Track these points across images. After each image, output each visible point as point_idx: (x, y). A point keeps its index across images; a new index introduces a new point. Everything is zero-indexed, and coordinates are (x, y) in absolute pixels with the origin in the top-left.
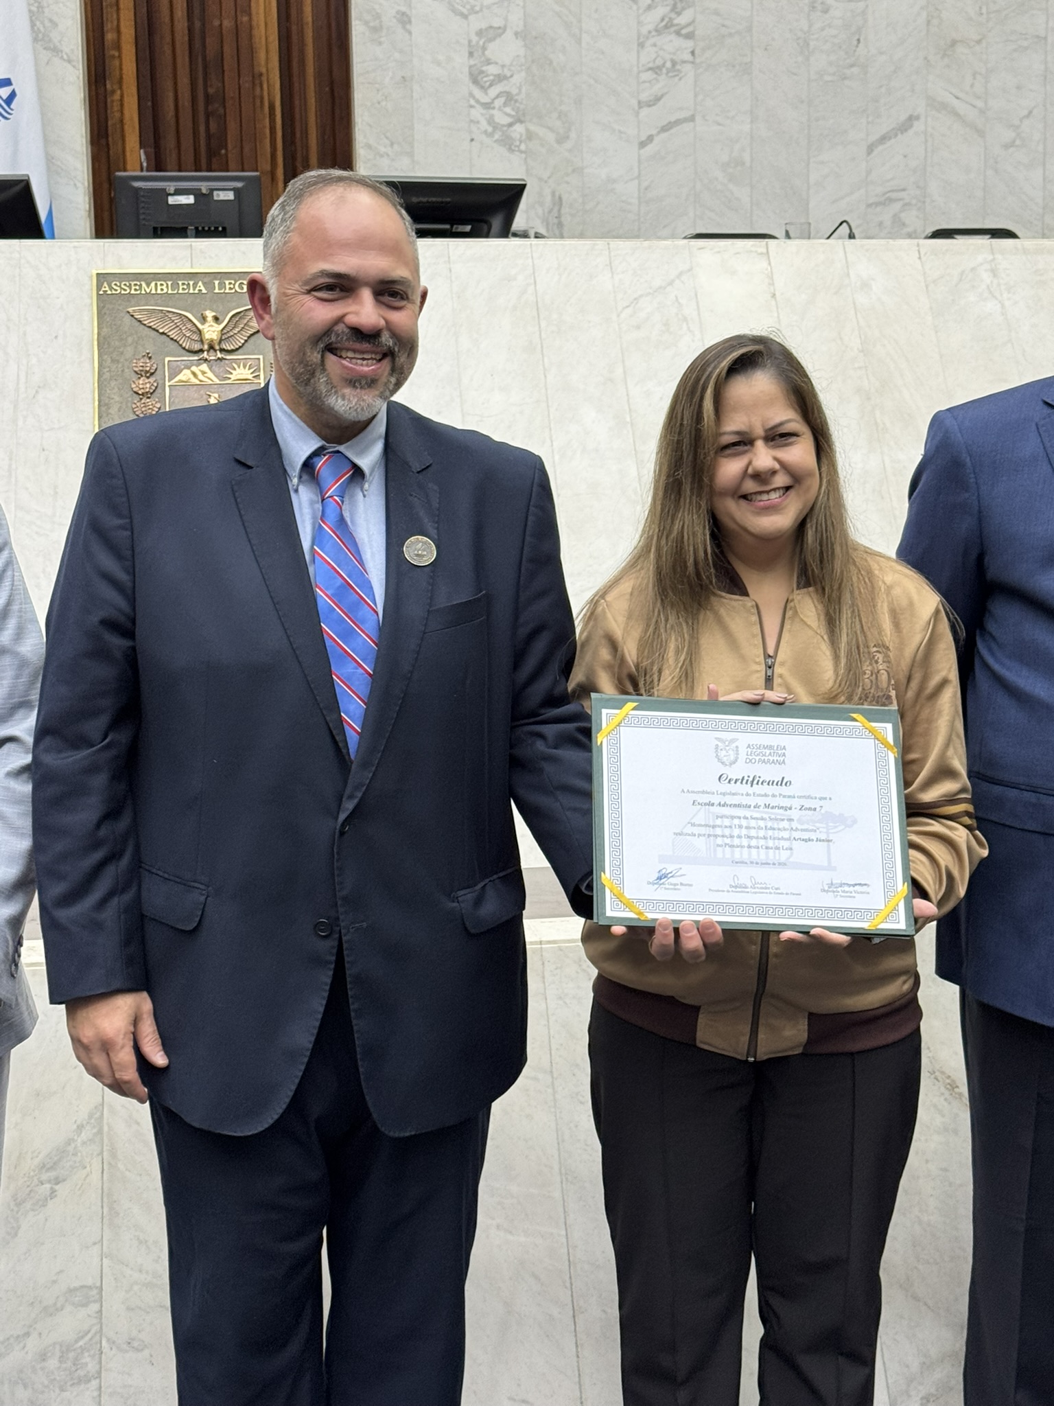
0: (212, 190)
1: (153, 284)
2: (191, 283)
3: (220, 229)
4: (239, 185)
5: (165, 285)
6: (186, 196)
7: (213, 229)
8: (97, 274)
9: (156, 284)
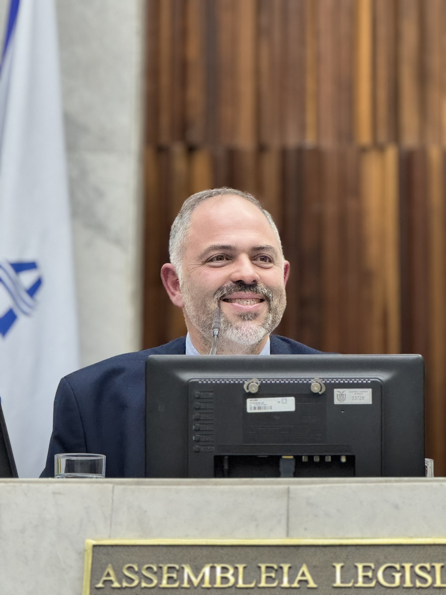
0: (330, 387)
1: (207, 570)
2: (286, 567)
3: (343, 460)
4: (383, 376)
5: (231, 571)
6: (280, 399)
7: (329, 459)
8: (95, 546)
9: (213, 568)
